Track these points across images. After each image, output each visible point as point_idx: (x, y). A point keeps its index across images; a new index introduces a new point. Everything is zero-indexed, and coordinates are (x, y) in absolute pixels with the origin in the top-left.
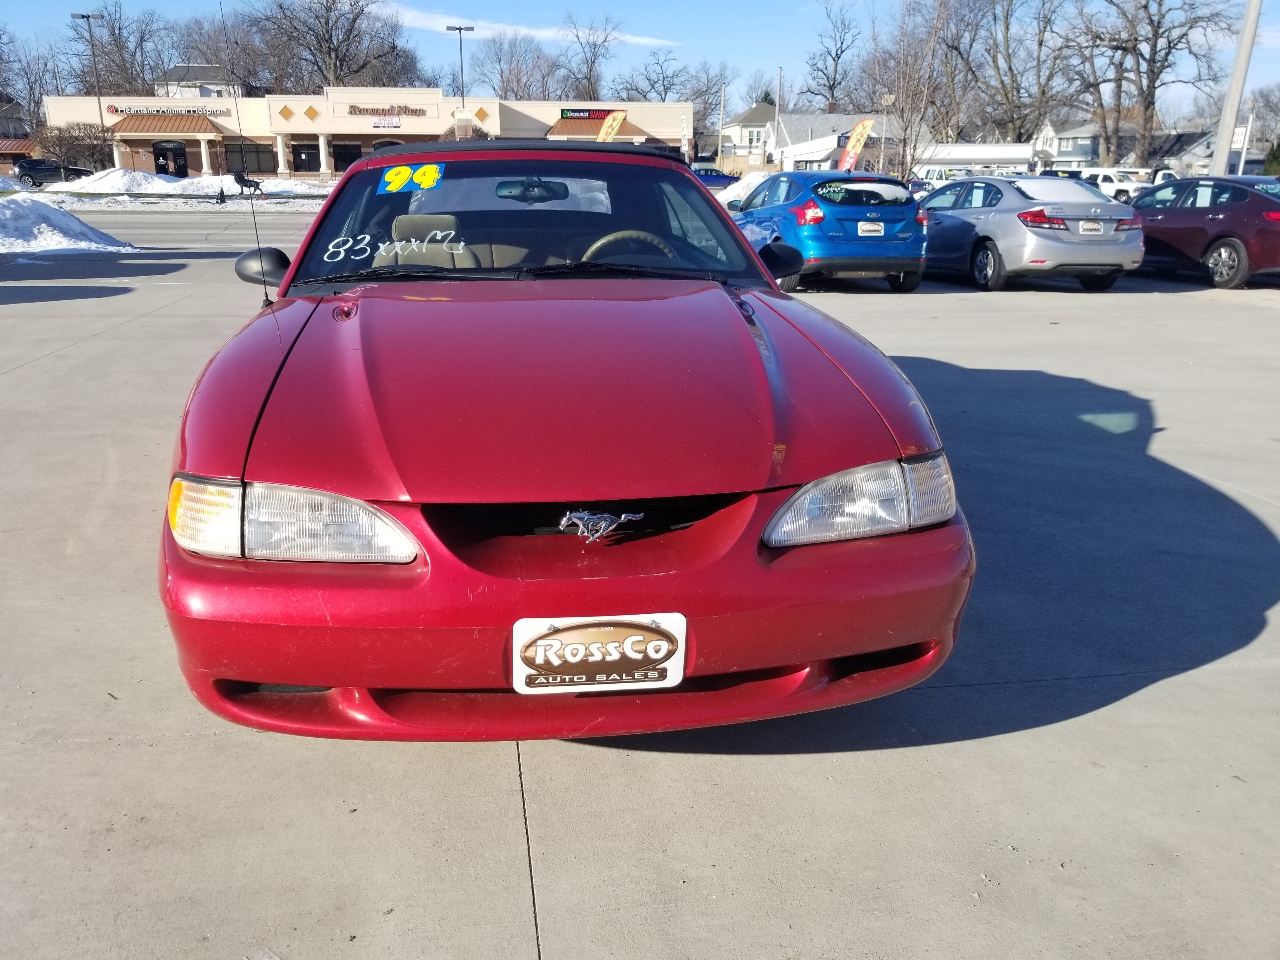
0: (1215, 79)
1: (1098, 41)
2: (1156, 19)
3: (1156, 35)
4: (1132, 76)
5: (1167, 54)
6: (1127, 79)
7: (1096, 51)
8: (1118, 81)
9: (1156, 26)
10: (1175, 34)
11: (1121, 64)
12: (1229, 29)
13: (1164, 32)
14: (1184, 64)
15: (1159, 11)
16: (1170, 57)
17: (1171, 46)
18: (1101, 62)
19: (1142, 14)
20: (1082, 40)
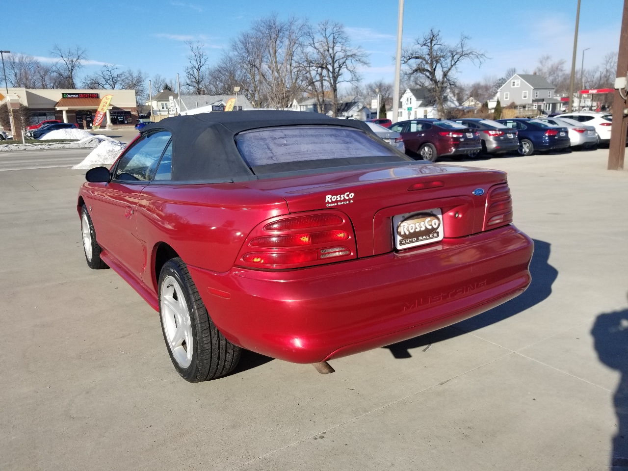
0: (358, 80)
1: (311, 64)
2: (332, 55)
3: (334, 62)
4: (327, 79)
5: (339, 70)
6: (325, 80)
7: (311, 69)
8: (321, 81)
9: (333, 58)
10: (341, 61)
11: (321, 74)
12: (359, 60)
13: (336, 61)
14: (345, 74)
15: (333, 52)
16: (340, 71)
17: (340, 67)
18: (313, 73)
19: (327, 53)
20: (305, 64)
